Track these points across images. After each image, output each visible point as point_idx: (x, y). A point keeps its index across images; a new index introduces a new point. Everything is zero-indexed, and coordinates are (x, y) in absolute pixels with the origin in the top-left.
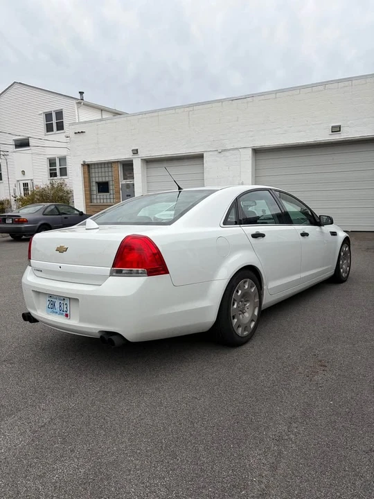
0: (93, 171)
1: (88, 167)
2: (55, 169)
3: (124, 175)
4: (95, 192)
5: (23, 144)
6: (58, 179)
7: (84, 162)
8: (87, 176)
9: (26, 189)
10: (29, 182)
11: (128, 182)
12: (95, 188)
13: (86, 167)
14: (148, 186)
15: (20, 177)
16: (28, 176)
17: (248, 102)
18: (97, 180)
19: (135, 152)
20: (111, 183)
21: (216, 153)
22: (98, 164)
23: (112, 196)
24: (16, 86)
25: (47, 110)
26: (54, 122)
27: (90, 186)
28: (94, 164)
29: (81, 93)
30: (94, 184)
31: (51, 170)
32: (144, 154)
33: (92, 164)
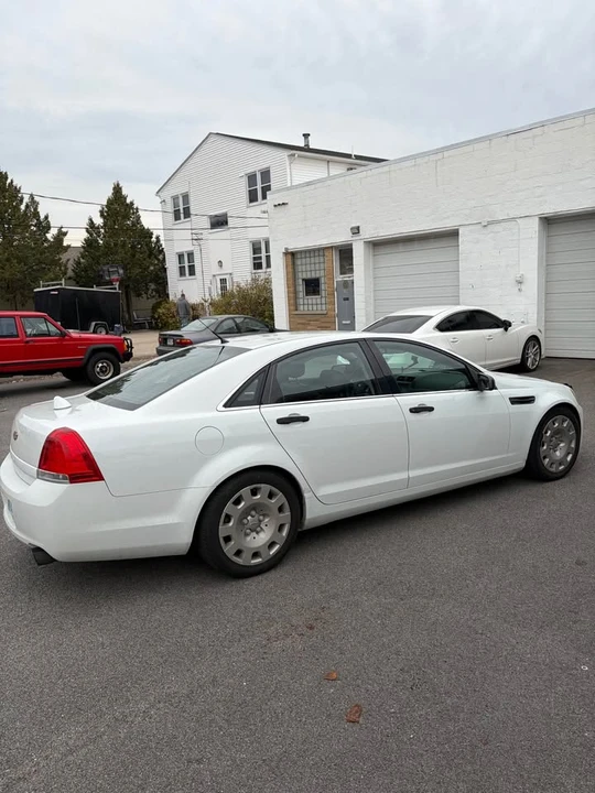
0: (299, 262)
1: (292, 256)
2: (260, 258)
3: (342, 267)
4: (301, 295)
5: (219, 222)
6: (262, 273)
7: (286, 249)
8: (291, 270)
9: (223, 288)
10: (227, 277)
11: (346, 278)
12: (301, 288)
13: (290, 256)
14: (375, 285)
15: (215, 270)
16: (227, 269)
17: (534, 137)
18: (305, 277)
19: (356, 231)
20: (322, 280)
21: (479, 226)
22: (305, 252)
23: (323, 300)
24: (212, 139)
25: (250, 170)
26: (259, 188)
27: (295, 286)
28: (301, 252)
29: (306, 136)
30: (300, 281)
31: (255, 259)
32: (369, 233)
33: (297, 252)
